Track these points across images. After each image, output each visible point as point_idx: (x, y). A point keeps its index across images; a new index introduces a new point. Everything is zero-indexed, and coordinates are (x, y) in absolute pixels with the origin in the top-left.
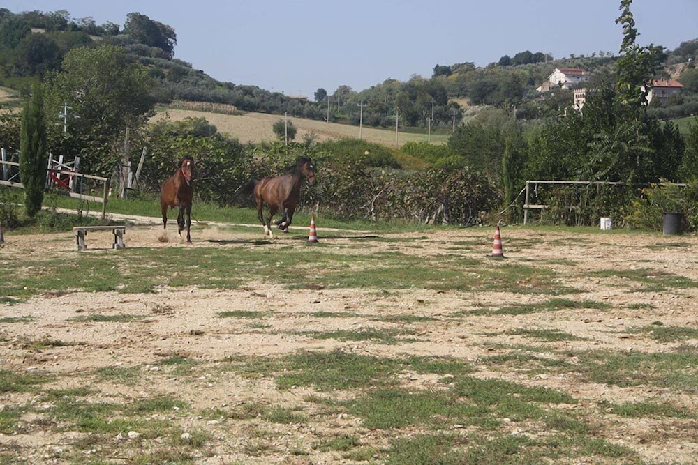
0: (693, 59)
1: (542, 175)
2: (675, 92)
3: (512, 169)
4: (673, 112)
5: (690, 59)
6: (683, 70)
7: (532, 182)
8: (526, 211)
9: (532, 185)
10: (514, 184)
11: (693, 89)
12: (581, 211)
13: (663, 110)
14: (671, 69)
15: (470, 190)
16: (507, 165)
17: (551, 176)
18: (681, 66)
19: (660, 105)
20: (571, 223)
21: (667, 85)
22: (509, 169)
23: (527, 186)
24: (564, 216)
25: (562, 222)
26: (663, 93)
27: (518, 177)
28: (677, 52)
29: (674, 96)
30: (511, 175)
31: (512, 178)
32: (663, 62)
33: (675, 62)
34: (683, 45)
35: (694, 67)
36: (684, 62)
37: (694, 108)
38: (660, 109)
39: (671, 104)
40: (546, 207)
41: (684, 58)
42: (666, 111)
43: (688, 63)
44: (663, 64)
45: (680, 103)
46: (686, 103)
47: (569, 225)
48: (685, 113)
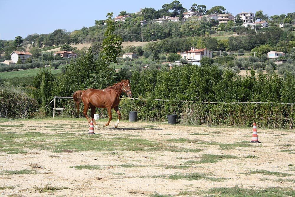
0: (35, 43)
1: (61, 93)
2: (28, 57)
3: (46, 91)
4: (28, 66)
5: (33, 43)
6: (30, 47)
7: (57, 97)
8: (54, 111)
9: (57, 99)
10: (47, 98)
11: (36, 56)
12: (82, 111)
13: (23, 65)
14: (25, 47)
15: (5, 101)
16: (44, 89)
17: (66, 94)
18: (29, 45)
19: (22, 63)
20: (77, 117)
21: (25, 54)
22: (44, 91)
23: (55, 99)
24: (73, 114)
25: (73, 116)
26: (23, 57)
27: (49, 95)
28: (26, 39)
29: (28, 59)
30: (45, 94)
31: (46, 95)
32: (21, 43)
33: (26, 43)
34: (29, 36)
35: (35, 46)
36: (30, 44)
37: (37, 65)
38: (22, 64)
39: (27, 62)
40: (64, 109)
41: (31, 42)
42: (25, 65)
43: (32, 44)
44: (21, 44)
45: (31, 62)
46: (34, 62)
47: (76, 118)
48: (33, 67)
